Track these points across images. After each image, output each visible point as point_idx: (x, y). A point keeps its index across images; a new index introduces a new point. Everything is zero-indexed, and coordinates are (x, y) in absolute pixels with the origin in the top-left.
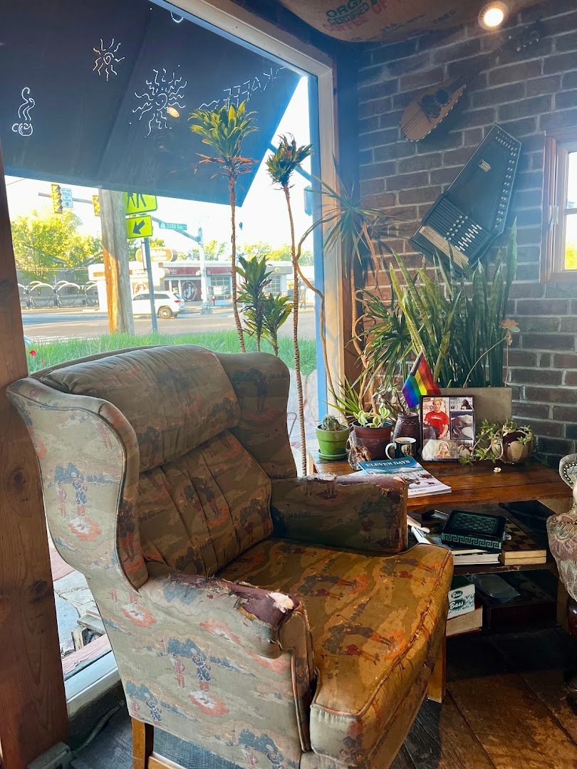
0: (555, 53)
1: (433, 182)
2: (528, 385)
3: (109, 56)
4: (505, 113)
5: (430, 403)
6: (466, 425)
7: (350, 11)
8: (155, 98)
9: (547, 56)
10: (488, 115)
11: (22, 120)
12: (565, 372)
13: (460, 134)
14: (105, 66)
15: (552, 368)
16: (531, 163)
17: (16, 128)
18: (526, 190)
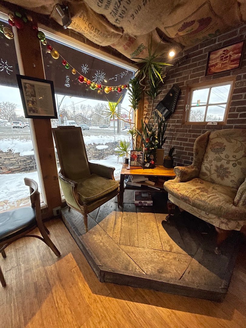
0: (191, 63)
1: (160, 98)
2: (177, 150)
3: (85, 68)
4: (177, 80)
5: (133, 152)
6: (141, 158)
7: (135, 54)
8: (98, 78)
9: (189, 64)
10: (174, 81)
11: (67, 83)
12: (185, 147)
13: (167, 86)
14: (85, 71)
15: (182, 146)
16: (182, 94)
17: (66, 85)
18: (180, 101)
